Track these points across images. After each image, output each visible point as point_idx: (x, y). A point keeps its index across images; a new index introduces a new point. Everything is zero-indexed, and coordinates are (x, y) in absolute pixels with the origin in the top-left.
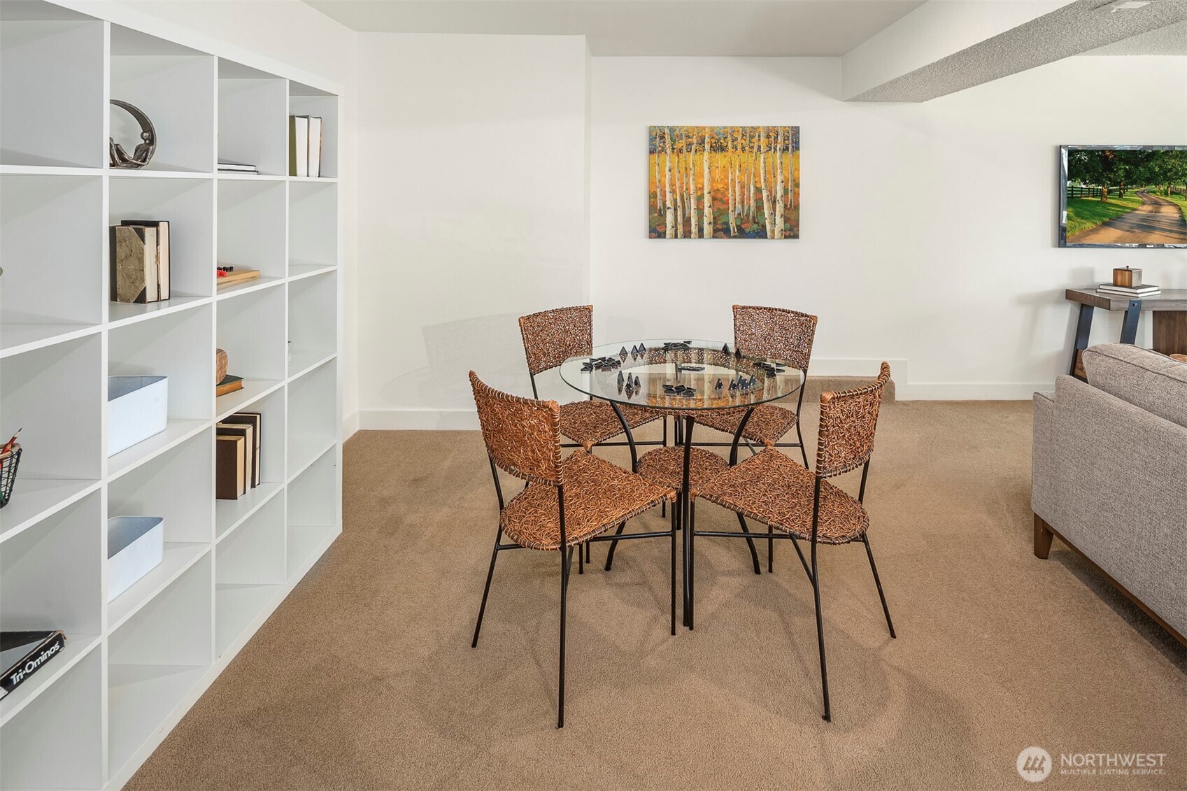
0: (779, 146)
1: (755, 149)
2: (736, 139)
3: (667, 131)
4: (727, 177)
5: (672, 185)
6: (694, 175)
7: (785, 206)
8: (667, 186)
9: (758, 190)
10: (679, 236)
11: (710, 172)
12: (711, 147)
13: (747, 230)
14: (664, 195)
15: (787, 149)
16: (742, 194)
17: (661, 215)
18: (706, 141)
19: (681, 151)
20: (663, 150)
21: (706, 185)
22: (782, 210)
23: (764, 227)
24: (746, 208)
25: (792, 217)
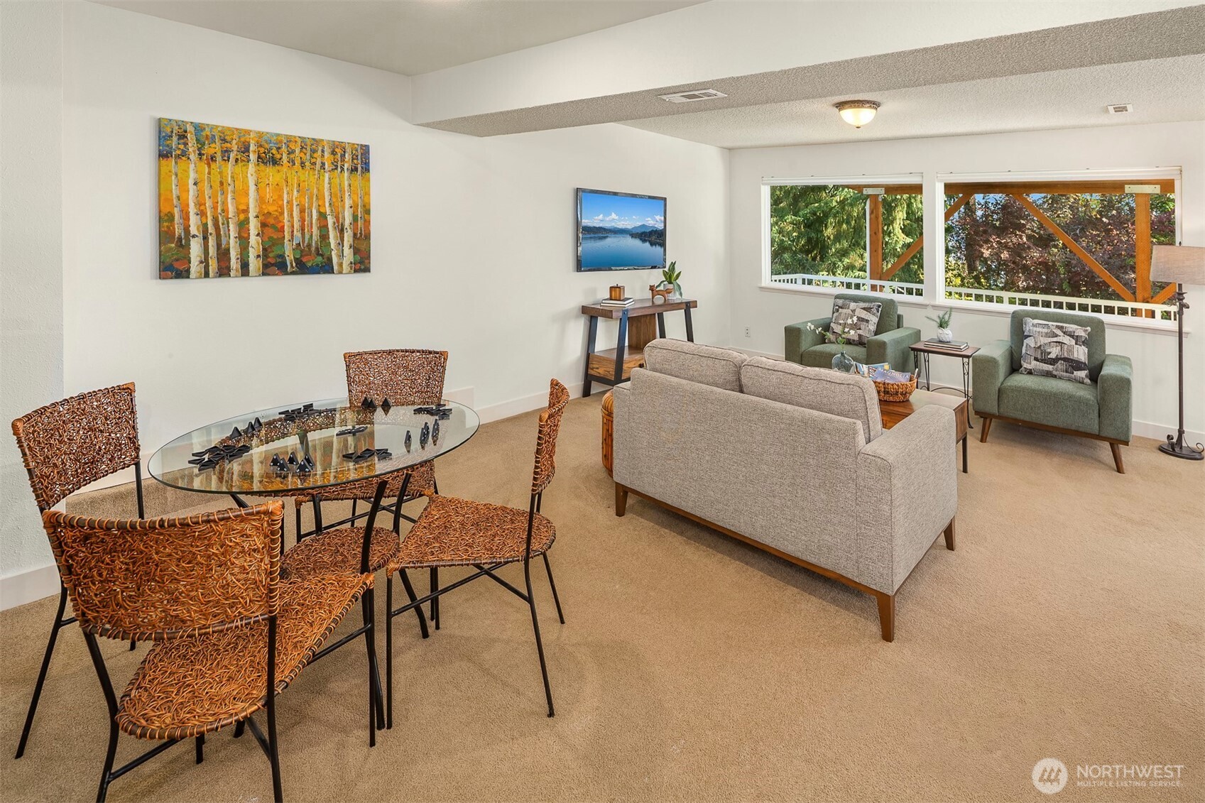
0: (346, 166)
1: (318, 166)
2: (293, 152)
3: (190, 128)
4: (281, 197)
5: (200, 204)
6: (234, 192)
7: (355, 235)
8: (192, 205)
9: (322, 216)
10: (211, 274)
11: (258, 190)
12: (259, 157)
13: (309, 264)
14: (186, 217)
15: (356, 169)
16: (302, 220)
17: (181, 246)
18: (252, 148)
19: (213, 158)
20: (184, 154)
21: (252, 206)
22: (351, 240)
23: (330, 259)
24: (307, 237)
25: (363, 247)
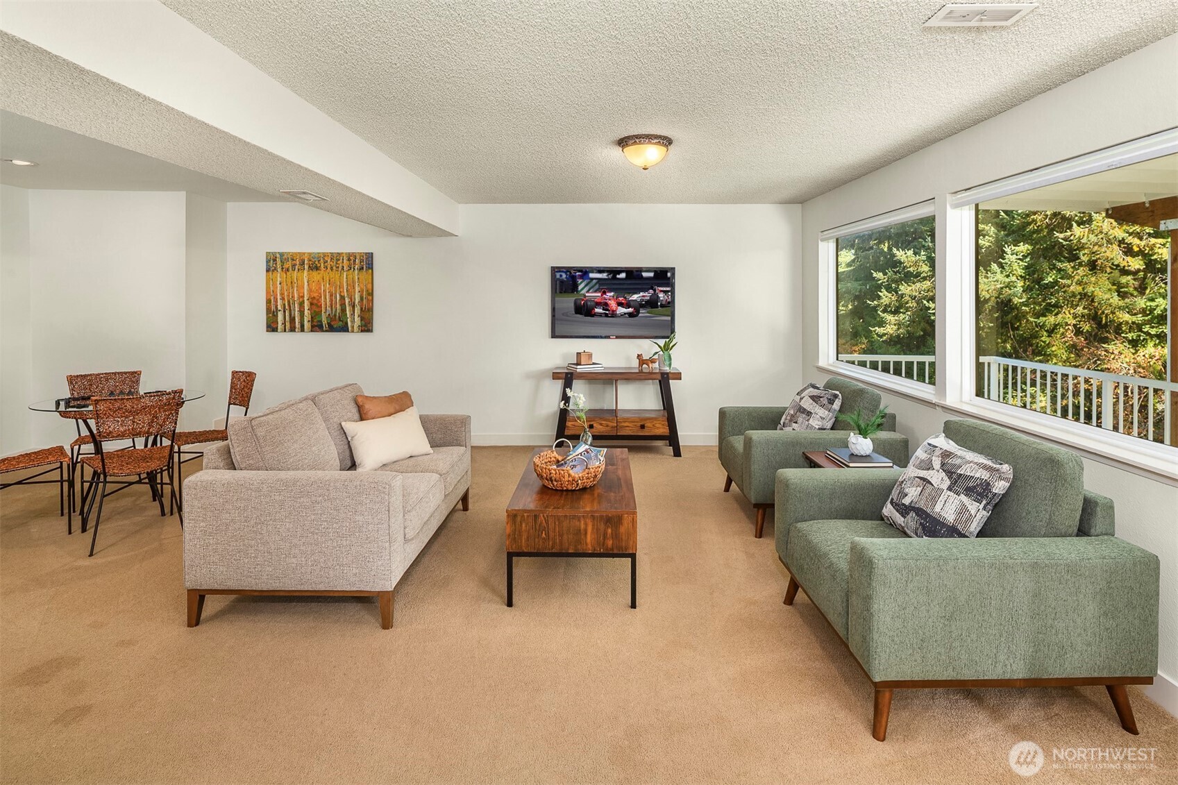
0: (356, 267)
1: (340, 269)
2: (327, 262)
3: (278, 256)
4: (320, 288)
5: (282, 294)
6: (297, 287)
7: (361, 309)
8: (279, 295)
9: (342, 298)
10: (287, 330)
11: (308, 285)
12: (309, 267)
13: (335, 326)
14: (276, 301)
15: (363, 268)
16: (331, 301)
17: (274, 315)
18: (306, 262)
19: (288, 270)
20: (276, 269)
21: (306, 294)
22: (359, 312)
23: (347, 323)
24: (334, 310)
25: (366, 316)
